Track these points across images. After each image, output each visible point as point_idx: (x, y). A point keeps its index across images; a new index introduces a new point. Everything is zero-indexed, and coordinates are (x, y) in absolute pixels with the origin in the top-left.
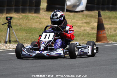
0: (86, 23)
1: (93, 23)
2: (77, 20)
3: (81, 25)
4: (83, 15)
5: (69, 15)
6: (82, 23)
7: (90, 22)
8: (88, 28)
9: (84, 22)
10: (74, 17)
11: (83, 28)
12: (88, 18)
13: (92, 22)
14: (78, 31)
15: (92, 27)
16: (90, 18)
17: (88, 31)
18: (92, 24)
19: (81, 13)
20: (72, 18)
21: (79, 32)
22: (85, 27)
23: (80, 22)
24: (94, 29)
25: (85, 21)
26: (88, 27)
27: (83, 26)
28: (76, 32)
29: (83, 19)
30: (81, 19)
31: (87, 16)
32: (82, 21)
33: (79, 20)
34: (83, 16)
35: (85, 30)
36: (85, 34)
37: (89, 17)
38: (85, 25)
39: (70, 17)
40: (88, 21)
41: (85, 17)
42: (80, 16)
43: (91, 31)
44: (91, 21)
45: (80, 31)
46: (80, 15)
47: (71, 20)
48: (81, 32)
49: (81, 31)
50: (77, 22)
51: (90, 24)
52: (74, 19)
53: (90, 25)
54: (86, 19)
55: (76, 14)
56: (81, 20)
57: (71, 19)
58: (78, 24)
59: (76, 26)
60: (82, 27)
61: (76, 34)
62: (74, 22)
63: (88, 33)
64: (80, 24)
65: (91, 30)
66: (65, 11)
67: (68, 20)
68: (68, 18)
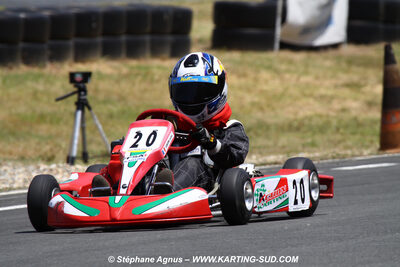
0: (349, 85)
1: (373, 86)
2: (317, 78)
3: (330, 92)
4: (339, 58)
5: (291, 62)
6: (336, 86)
7: (363, 82)
8: (355, 105)
9: (341, 82)
10: (307, 65)
11: (336, 105)
12: (354, 68)
13: (368, 81)
14: (320, 116)
15: (369, 98)
16: (361, 70)
17: (354, 113)
18: (368, 88)
19: (331, 53)
20: (302, 69)
21: (324, 119)
22: (345, 99)
23: (327, 83)
24: (375, 104)
25: (344, 78)
26: (356, 99)
27: (338, 98)
28: (314, 119)
29: (340, 75)
30: (330, 73)
31: (351, 61)
32: (334, 81)
33: (325, 78)
34: (339, 64)
35: (344, 110)
36: (343, 123)
37: (359, 65)
38: (346, 92)
39: (292, 68)
40: (355, 78)
41: (344, 65)
42: (328, 63)
43: (365, 112)
44: (365, 78)
45: (328, 116)
46: (326, 58)
47: (295, 76)
48: (330, 119)
49: (332, 114)
50: (318, 83)
51: (363, 89)
52: (306, 73)
53: (363, 93)
54: (347, 72)
55: (313, 55)
56: (332, 77)
57: (296, 72)
58: (323, 91)
59: (316, 98)
60: (336, 101)
61: (314, 123)
62: (307, 84)
63: (355, 119)
65: (366, 109)
66: (277, 45)
67: (287, 76)
68: (288, 71)
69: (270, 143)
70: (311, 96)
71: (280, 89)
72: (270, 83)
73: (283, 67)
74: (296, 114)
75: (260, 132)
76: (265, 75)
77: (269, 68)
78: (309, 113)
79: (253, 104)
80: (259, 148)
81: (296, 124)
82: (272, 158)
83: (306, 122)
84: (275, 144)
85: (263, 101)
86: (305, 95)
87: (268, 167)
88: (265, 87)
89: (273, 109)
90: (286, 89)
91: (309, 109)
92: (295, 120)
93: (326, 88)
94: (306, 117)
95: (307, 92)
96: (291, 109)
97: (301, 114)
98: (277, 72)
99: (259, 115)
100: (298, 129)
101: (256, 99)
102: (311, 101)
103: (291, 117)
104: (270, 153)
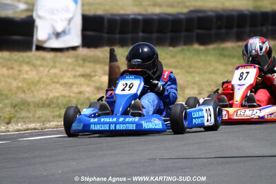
0: (83, 76)
1: (100, 77)
2: (62, 70)
3: (71, 80)
4: (77, 57)
5: (44, 59)
6: (75, 76)
7: (93, 74)
8: (88, 89)
9: (78, 73)
10: (55, 62)
11: (75, 89)
12: (87, 64)
13: (97, 74)
14: (64, 96)
15: (98, 85)
16: (92, 65)
17: (87, 95)
18: (97, 77)
19: (72, 53)
20: (51, 64)
21: (67, 99)
22: (81, 85)
23: (69, 74)
24: (102, 89)
25: (80, 70)
26: (88, 86)
27: (77, 84)
28: (60, 98)
29: (77, 68)
30: (71, 67)
31: (84, 60)
32: (73, 73)
33: (67, 71)
34: (77, 61)
35: (80, 93)
36: (80, 101)
37: (90, 62)
38: (82, 80)
39: (45, 63)
40: (88, 71)
41: (80, 62)
42: (69, 60)
43: (95, 94)
44: (95, 72)
45: (70, 97)
46: (68, 57)
47: (47, 69)
48: (71, 99)
49: (72, 95)
50: (62, 74)
51: (93, 79)
52: (54, 67)
53: (94, 81)
54: (82, 66)
55: (59, 54)
56: (72, 70)
57: (48, 66)
58: (66, 80)
59: (61, 84)
60: (75, 86)
61: (60, 102)
62: (55, 74)
63: (88, 98)
64: (69, 78)
65: (95, 92)
66: (34, 47)
67: (41, 69)
68: (42, 66)
69: (31, 115)
70: (57, 82)
71: (37, 78)
72: (29, 74)
73: (38, 63)
74: (48, 95)
75: (22, 107)
76: (26, 68)
77: (28, 63)
78: (56, 94)
79: (18, 88)
80: (23, 118)
81: (47, 102)
82: (32, 126)
83: (55, 101)
84: (34, 116)
85: (25, 86)
86: (53, 82)
87: (29, 131)
88: (26, 76)
89: (32, 92)
90: (40, 78)
91: (56, 92)
92: (47, 99)
93: (68, 77)
94: (54, 97)
95: (55, 80)
96: (43, 91)
97: (51, 95)
98: (34, 66)
99: (22, 96)
100: (49, 106)
101: (20, 84)
102: (58, 86)
103: (45, 97)
104: (31, 122)
